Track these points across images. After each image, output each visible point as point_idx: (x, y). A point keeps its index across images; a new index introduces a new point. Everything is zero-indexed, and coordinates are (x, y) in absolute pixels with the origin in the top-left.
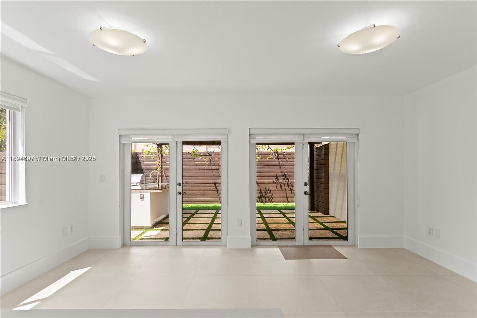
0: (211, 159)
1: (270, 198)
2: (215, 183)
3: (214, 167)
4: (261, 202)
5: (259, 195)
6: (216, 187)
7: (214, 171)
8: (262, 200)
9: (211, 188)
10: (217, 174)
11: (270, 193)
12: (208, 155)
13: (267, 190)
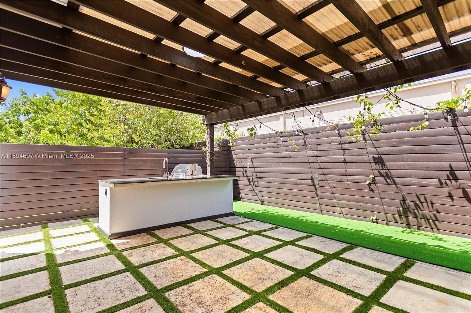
0: (306, 141)
1: (433, 220)
2: (312, 180)
3: (310, 153)
4: (404, 225)
5: (401, 209)
6: (314, 185)
7: (311, 160)
8: (407, 220)
9: (308, 187)
10: (316, 164)
11: (431, 208)
12: (300, 134)
13: (423, 200)
